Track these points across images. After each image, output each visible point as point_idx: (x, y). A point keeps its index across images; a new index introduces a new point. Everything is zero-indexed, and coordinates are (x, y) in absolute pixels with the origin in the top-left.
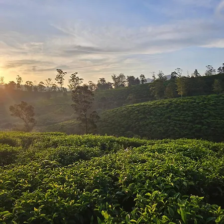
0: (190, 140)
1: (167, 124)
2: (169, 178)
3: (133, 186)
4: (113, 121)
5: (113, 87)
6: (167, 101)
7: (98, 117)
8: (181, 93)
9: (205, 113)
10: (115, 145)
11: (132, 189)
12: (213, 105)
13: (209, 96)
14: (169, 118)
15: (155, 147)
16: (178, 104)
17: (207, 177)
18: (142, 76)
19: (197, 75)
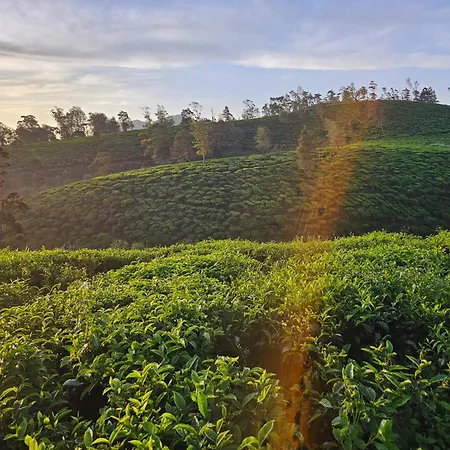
0: (219, 243)
1: (180, 214)
2: (176, 331)
3: (102, 361)
4: (63, 212)
5: (58, 137)
6: (176, 168)
7: (23, 206)
8: (202, 153)
9: (245, 188)
10: (67, 270)
11: (101, 368)
12: (257, 174)
13: (250, 157)
14: (183, 200)
15: (153, 265)
16: (197, 173)
17: (245, 314)
18: (123, 115)
19: (228, 118)
